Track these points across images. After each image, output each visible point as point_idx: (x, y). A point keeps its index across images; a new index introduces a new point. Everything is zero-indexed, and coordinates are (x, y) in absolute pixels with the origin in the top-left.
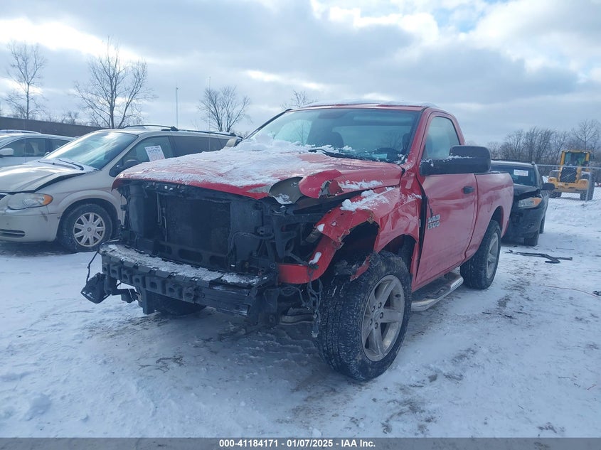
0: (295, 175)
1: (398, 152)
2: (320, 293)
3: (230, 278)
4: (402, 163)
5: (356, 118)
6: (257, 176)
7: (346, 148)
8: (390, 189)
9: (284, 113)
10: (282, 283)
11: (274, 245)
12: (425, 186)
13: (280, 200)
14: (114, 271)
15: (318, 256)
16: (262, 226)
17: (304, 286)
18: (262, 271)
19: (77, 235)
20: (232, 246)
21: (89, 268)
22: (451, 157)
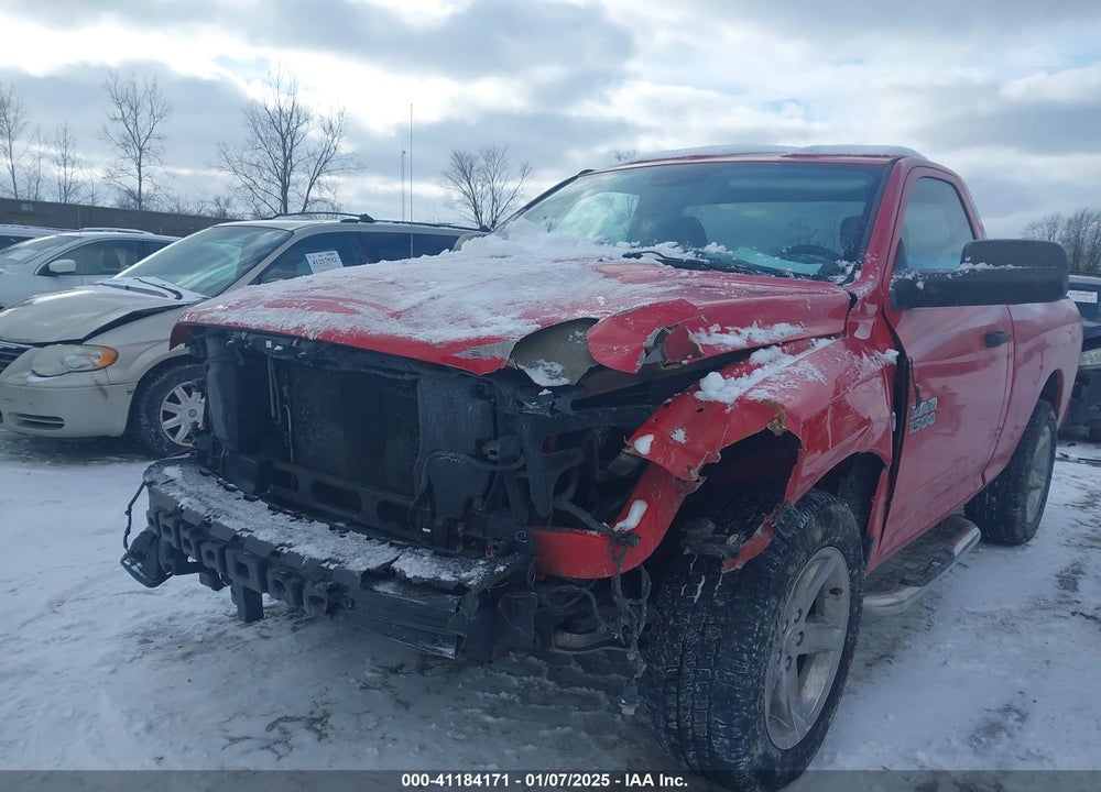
0: (580, 314)
1: (836, 257)
2: (643, 601)
3: (415, 566)
4: (847, 281)
5: (734, 183)
6: (484, 317)
7: (713, 248)
8: (824, 343)
9: (576, 177)
10: (547, 576)
11: (524, 485)
12: (903, 332)
13: (539, 377)
14: (167, 529)
15: (637, 511)
16: (496, 438)
17: (603, 586)
18: (496, 548)
19: (169, 424)
20: (423, 485)
21: (129, 513)
22: (966, 267)
